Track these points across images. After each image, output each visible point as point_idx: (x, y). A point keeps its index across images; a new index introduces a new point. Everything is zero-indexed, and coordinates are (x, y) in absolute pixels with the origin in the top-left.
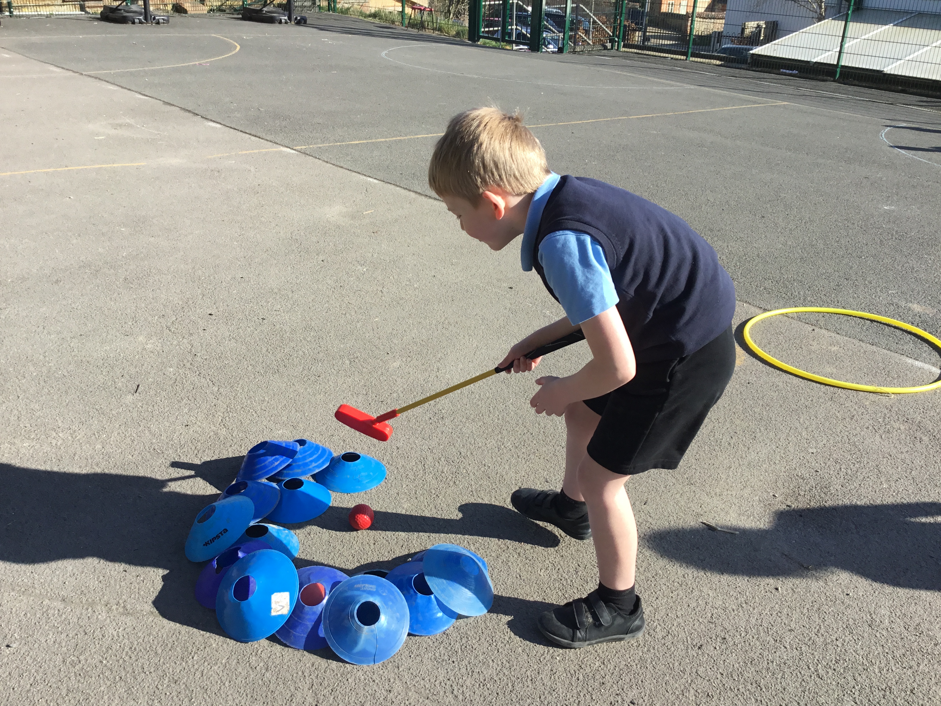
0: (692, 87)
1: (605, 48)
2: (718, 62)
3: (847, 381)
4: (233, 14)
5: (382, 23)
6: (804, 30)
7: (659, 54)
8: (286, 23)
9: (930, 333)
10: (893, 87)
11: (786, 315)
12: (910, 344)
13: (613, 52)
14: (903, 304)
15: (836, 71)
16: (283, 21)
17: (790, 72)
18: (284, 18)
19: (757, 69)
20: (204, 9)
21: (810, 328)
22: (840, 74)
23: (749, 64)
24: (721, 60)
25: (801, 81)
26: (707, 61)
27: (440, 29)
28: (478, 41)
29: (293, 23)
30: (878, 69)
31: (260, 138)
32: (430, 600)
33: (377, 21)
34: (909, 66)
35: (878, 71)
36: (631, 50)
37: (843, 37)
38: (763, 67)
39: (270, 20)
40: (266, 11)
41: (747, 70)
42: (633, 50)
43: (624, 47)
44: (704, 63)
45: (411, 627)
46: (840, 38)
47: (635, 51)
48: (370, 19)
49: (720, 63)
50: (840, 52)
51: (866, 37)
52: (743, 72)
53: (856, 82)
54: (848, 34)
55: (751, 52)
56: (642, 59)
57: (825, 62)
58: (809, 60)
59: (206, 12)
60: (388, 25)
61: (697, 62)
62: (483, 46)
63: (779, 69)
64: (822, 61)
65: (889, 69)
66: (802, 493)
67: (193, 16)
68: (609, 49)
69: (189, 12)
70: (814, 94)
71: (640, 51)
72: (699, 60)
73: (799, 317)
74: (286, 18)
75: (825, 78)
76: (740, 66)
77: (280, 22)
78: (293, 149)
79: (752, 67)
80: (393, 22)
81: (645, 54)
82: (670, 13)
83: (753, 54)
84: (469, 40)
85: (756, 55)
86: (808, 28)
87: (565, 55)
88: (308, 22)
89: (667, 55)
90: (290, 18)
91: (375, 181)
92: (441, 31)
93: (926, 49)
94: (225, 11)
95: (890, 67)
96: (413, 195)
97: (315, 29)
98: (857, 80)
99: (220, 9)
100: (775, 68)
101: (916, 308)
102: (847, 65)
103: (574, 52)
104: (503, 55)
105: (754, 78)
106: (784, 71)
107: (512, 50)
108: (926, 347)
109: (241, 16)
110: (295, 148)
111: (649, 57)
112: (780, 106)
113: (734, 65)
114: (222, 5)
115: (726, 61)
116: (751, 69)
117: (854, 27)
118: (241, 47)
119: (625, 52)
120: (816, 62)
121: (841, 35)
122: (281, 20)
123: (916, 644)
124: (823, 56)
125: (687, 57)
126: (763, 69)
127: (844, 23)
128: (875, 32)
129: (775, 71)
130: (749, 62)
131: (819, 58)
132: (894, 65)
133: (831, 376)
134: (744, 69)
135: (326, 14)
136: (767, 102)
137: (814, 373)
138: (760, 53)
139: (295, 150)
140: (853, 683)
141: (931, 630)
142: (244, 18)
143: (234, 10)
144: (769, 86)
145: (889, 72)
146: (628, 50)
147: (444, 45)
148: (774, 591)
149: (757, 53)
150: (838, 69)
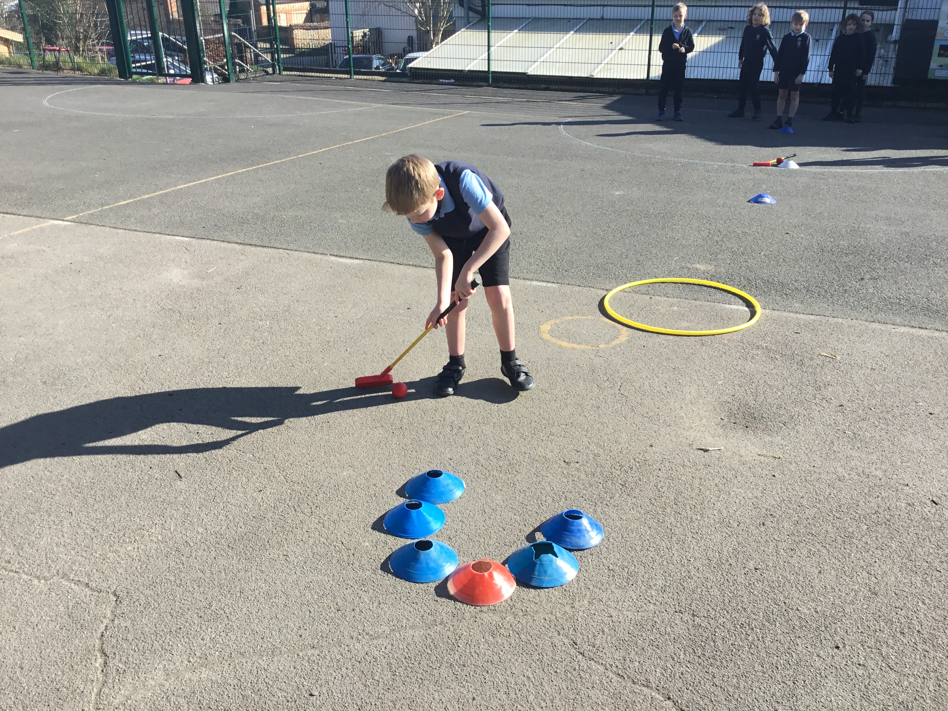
0: (379, 105)
5: (6, 68)
7: (323, 75)
10: (538, 86)
11: (623, 291)
13: (277, 76)
14: (690, 266)
15: (489, 77)
17: (449, 81)
21: (647, 297)
22: (492, 79)
28: (131, 77)
30: (521, 71)
35: (523, 73)
36: (294, 73)
37: (489, 46)
38: (424, 79)
41: (409, 83)
43: (285, 70)
46: (487, 48)
50: (489, 60)
51: (500, 44)
53: (506, 85)
54: (491, 41)
55: (410, 66)
57: (476, 69)
58: (461, 69)
63: (438, 79)
64: (472, 69)
68: (271, 74)
71: (301, 74)
72: (362, 77)
75: (480, 84)
76: (402, 80)
78: (64, 220)
79: (416, 80)
84: (120, 77)
85: (415, 68)
87: (233, 85)
92: (82, 71)
93: (551, 50)
95: (530, 69)
98: (508, 83)
100: (435, 79)
102: (496, 70)
103: (238, 80)
106: (444, 81)
111: (313, 78)
113: (396, 79)
115: (389, 77)
116: (413, 82)
119: (288, 75)
120: (468, 71)
121: (487, 44)
124: (472, 64)
125: (351, 76)
128: (505, 39)
129: (435, 82)
130: (409, 75)
131: (470, 66)
132: (533, 67)
133: (689, 328)
136: (452, 113)
137: (677, 329)
144: (440, 97)
145: (531, 74)
146: (291, 73)
147: (100, 86)
148: (773, 478)
150: (490, 75)
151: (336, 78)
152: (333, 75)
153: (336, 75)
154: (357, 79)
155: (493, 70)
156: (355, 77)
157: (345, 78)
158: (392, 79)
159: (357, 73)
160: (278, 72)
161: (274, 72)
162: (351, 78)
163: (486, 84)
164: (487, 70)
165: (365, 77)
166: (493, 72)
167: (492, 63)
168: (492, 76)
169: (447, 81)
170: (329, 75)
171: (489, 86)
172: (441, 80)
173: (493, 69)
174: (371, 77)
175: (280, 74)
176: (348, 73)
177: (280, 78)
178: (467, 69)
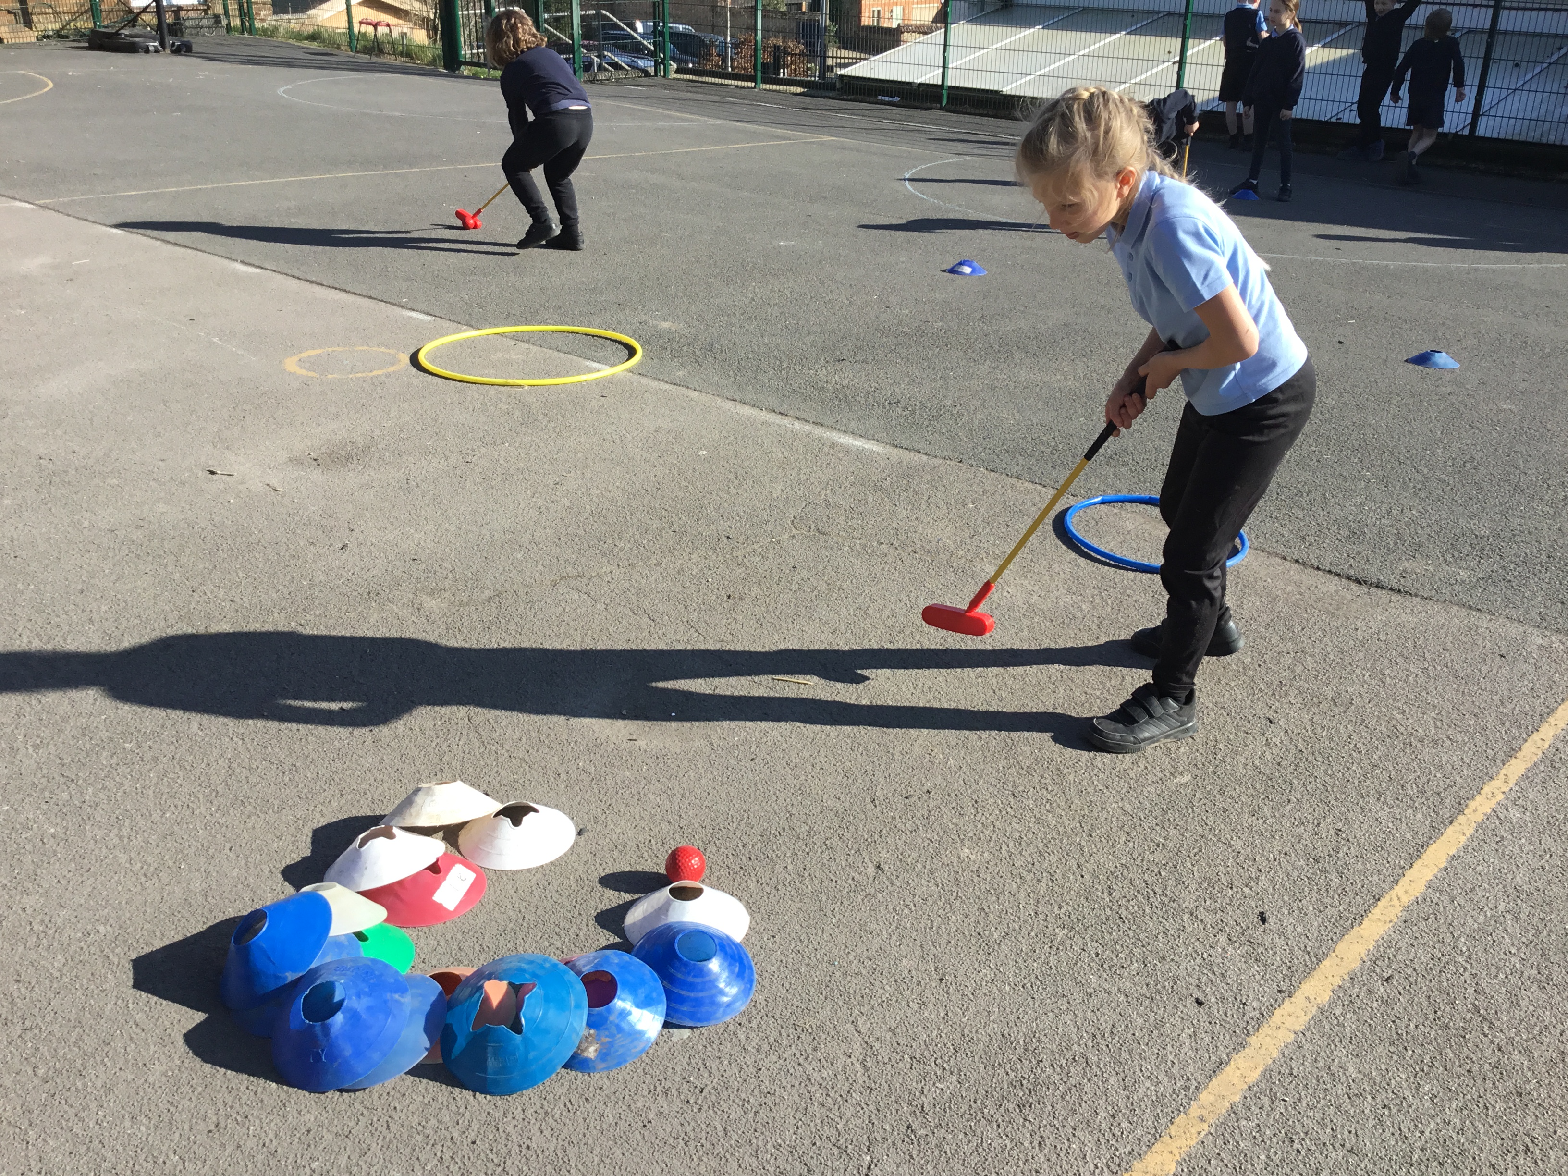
2: (800, 90)
4: (79, 41)
5: (322, 48)
8: (157, 51)
11: (501, 333)
13: (658, 80)
15: (943, 95)
16: (151, 48)
17: (891, 99)
18: (153, 44)
19: (849, 97)
20: (30, 36)
22: (948, 98)
23: (838, 90)
24: (803, 87)
28: (458, 69)
29: (168, 51)
30: (996, 89)
34: (1038, 83)
35: (997, 92)
36: (681, 76)
37: (945, 45)
38: (857, 94)
39: (130, 48)
40: (126, 35)
41: (834, 98)
42: (686, 77)
43: (675, 72)
44: (779, 91)
47: (691, 77)
50: (944, 67)
55: (842, 73)
58: (911, 81)
59: (34, 40)
60: (328, 50)
61: (769, 90)
63: (876, 96)
64: (927, 82)
65: (1009, 89)
67: (11, 46)
69: (5, 41)
70: (896, 127)
72: (772, 87)
74: (156, 44)
75: (931, 105)
76: (826, 94)
77: (147, 51)
78: (31, 204)
79: (842, 95)
80: (339, 46)
81: (702, 82)
83: (843, 76)
84: (445, 69)
85: (846, 76)
88: (194, 49)
90: (162, 44)
92: (412, 58)
93: (1068, 59)
94: (67, 37)
97: (199, 60)
98: (973, 106)
99: (59, 35)
100: (872, 95)
102: (953, 85)
106: (883, 98)
109: (87, 45)
110: (37, 202)
111: (704, 85)
113: (819, 93)
114: (62, 29)
115: (811, 87)
116: (840, 97)
118: (55, 85)
119: (674, 79)
120: (920, 84)
121: (942, 42)
122: (148, 47)
124: (932, 74)
125: (756, 84)
128: (1013, 38)
129: (871, 99)
130: (838, 86)
131: (926, 77)
132: (1016, 82)
133: (482, 375)
134: (829, 98)
135: (238, 38)
138: (853, 74)
142: (93, 47)
143: (80, 35)
145: (1009, 93)
147: (397, 75)
149: (850, 74)
150: (945, 93)
151: (737, 86)
152: (733, 82)
153: (736, 83)
154: (765, 90)
155: (949, 84)
156: (764, 86)
157: (748, 88)
158: (813, 92)
159: (765, 81)
160: (662, 73)
161: (656, 75)
162: (755, 87)
163: (938, 105)
164: (940, 83)
165: (778, 87)
166: (950, 88)
167: (950, 73)
168: (949, 94)
169: (887, 99)
170: (726, 82)
171: (941, 109)
172: (879, 97)
173: (951, 82)
174: (785, 87)
175: (664, 76)
176: (752, 79)
177: (665, 81)
178: (918, 81)
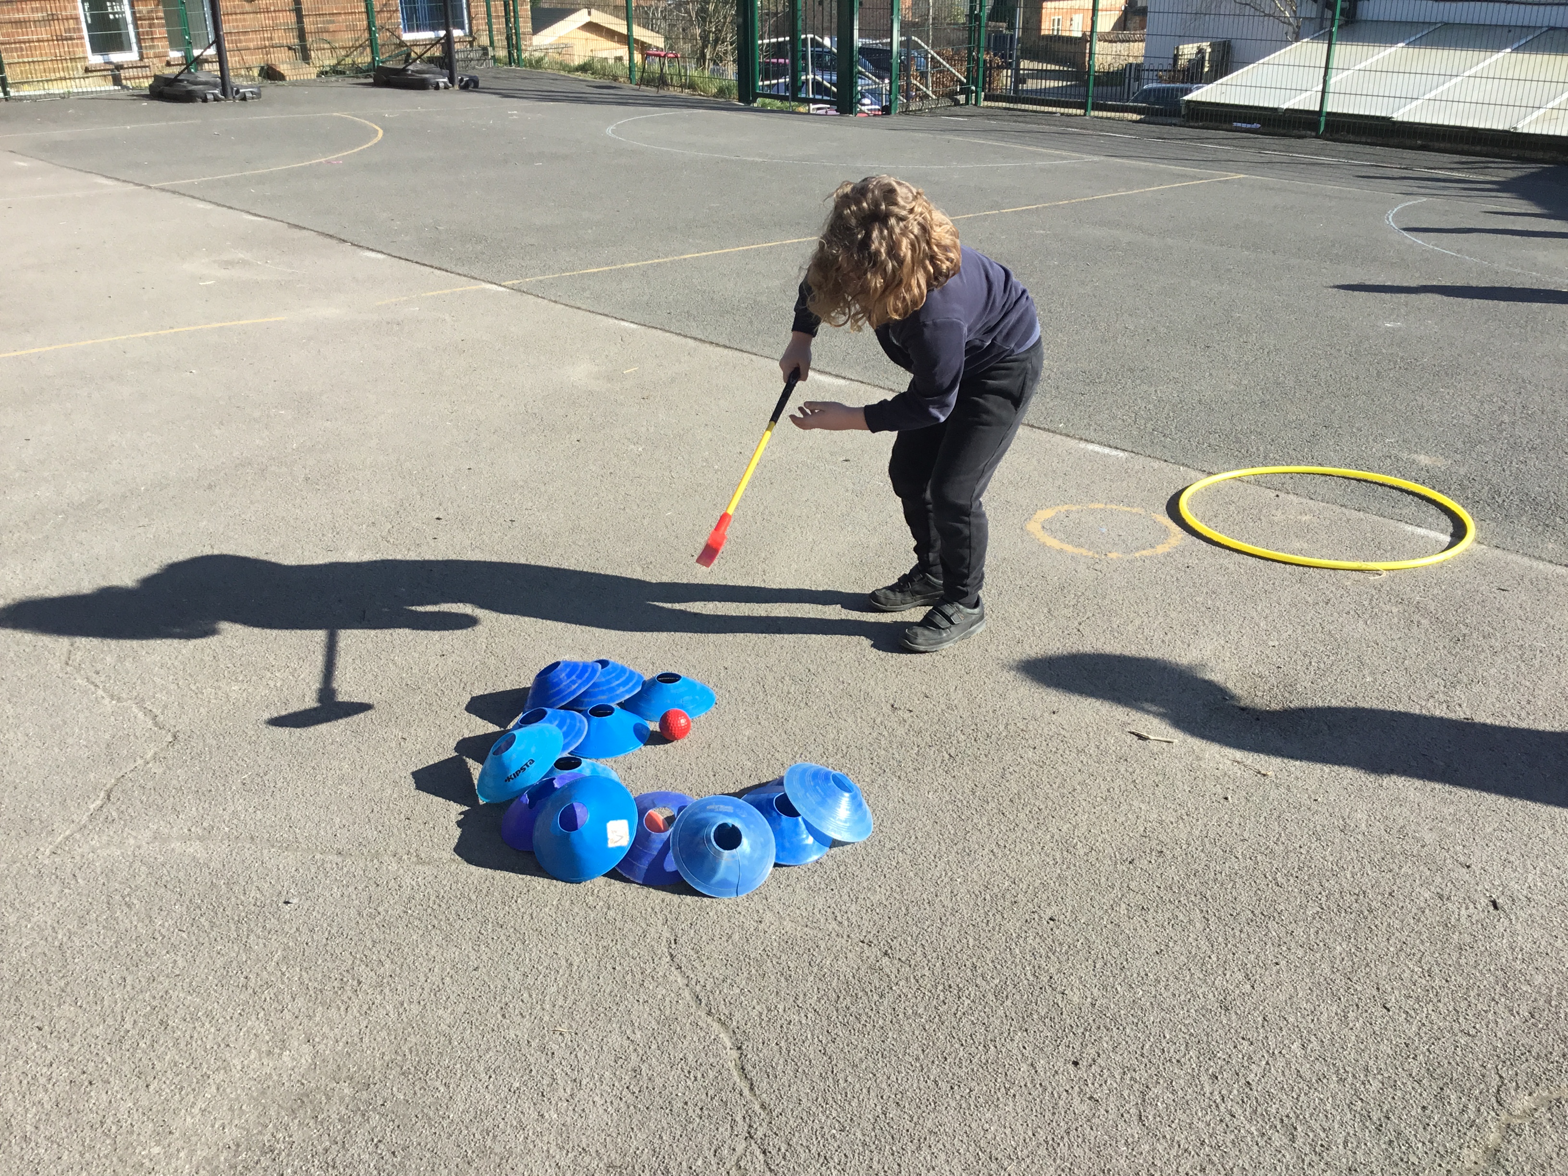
0: (1096, 158)
1: (957, 103)
2: (1135, 117)
3: (1322, 557)
4: (358, 77)
5: (598, 80)
6: (1267, 59)
7: (1043, 108)
8: (446, 88)
9: (1439, 491)
10: (1408, 142)
11: (1240, 479)
12: (1411, 507)
13: (970, 109)
14: (1405, 455)
15: (1319, 122)
16: (441, 85)
17: (1249, 126)
18: (443, 81)
19: (1196, 125)
20: (310, 72)
21: (1272, 494)
22: (1326, 125)
23: (1184, 116)
24: (1139, 113)
25: (1268, 140)
26: (1118, 115)
27: (692, 86)
28: (754, 101)
29: (457, 87)
30: (1383, 114)
31: (447, 271)
32: (797, 824)
33: (588, 77)
34: (1431, 108)
35: (1383, 118)
36: (997, 104)
37: (1327, 68)
38: (1206, 120)
39: (420, 85)
40: (412, 71)
41: (1180, 126)
42: (1000, 104)
43: (985, 100)
44: (1113, 119)
45: (777, 857)
46: (1323, 70)
47: (1004, 105)
48: (579, 75)
49: (1139, 117)
50: (1324, 92)
51: (1361, 66)
52: (1175, 130)
53: (1352, 138)
54: (1334, 63)
55: (1186, 98)
56: (1015, 118)
57: (1301, 108)
58: (1276, 106)
59: (314, 77)
60: (607, 82)
61: (1102, 118)
62: (762, 110)
63: (1231, 122)
64: (1296, 107)
65: (1399, 116)
66: (1260, 694)
67: (294, 84)
68: (962, 105)
69: (287, 79)
70: (1285, 159)
71: (1011, 106)
72: (1105, 114)
73: (1258, 481)
74: (446, 80)
75: (1303, 133)
76: (1169, 121)
77: (437, 87)
78: (500, 285)
79: (1188, 121)
80: (615, 78)
81: (1020, 110)
82: (1055, 36)
83: (1189, 102)
84: (740, 101)
85: (1194, 102)
86: (1272, 56)
87: (893, 119)
88: (480, 85)
89: (1054, 109)
90: (452, 80)
91: (633, 326)
92: (694, 89)
93: (1454, 80)
94: (344, 73)
95: (1401, 111)
96: (691, 342)
97: (494, 96)
98: (1353, 133)
99: (336, 71)
100: (1225, 122)
101: (1423, 459)
102: (1334, 110)
103: (906, 112)
104: (797, 123)
105: (1191, 139)
106: (1239, 125)
107: (808, 113)
108: (1433, 510)
109: (371, 80)
110: (503, 284)
111: (1026, 113)
112: (1233, 182)
113: (1160, 119)
114: (339, 63)
115: (1148, 114)
116: (1187, 125)
117: (1343, 51)
118: (385, 130)
119: (987, 107)
120: (1287, 110)
121: (1323, 64)
122: (438, 83)
123: (1398, 847)
124: (1298, 99)
125: (1086, 111)
126: (1207, 124)
127: (1326, 46)
128: (1375, 58)
129: (1225, 126)
130: (1183, 112)
131: (1292, 102)
132: (1408, 107)
133: (1301, 552)
134: (1175, 125)
135: (506, 71)
136: (1212, 176)
137: (1277, 550)
138: (1199, 99)
139: (504, 286)
140: (1319, 889)
141: (1418, 832)
142: (376, 84)
143: (358, 71)
144: (1216, 150)
145: (1400, 119)
146: (993, 104)
147: (701, 111)
148: (1222, 801)
149: (1194, 99)
150: (1323, 119)
151: (1062, 114)
152: (1058, 109)
153: (1062, 110)
154: (1095, 117)
155: (1329, 110)
156: (1093, 113)
157: (1076, 115)
158: (1152, 119)
159: (1097, 107)
161: (967, 103)
162: (1085, 115)
163: (1313, 134)
164: (1317, 109)
166: (1329, 114)
167: (1330, 98)
168: (1326, 120)
169: (1244, 125)
170: (1050, 109)
171: (1317, 137)
172: (1235, 124)
175: (976, 105)
176: (1082, 106)
178: (1285, 106)
